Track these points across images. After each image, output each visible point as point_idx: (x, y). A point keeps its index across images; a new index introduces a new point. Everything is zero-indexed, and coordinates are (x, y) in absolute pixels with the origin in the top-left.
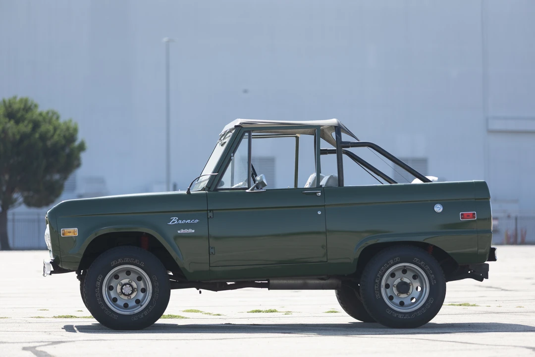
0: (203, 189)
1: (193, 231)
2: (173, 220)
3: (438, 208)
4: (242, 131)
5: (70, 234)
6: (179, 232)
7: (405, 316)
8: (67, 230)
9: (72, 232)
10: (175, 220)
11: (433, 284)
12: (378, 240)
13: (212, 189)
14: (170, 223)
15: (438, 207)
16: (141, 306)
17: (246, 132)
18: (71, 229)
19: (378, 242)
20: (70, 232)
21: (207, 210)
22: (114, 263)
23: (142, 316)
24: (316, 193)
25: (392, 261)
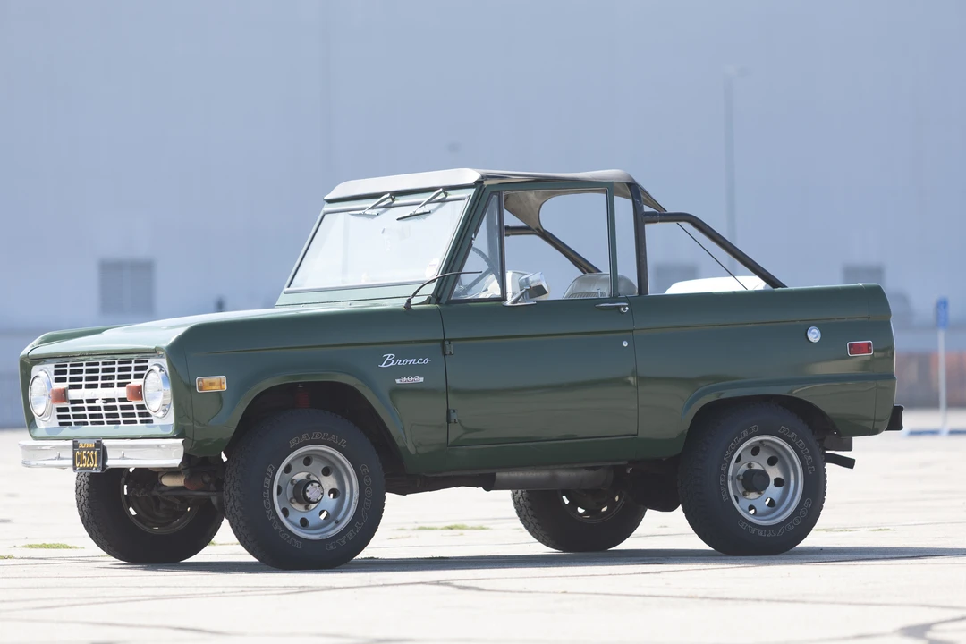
0: (429, 301)
1: (422, 380)
2: (387, 359)
3: (814, 335)
4: (488, 192)
5: (214, 387)
6: (398, 381)
7: (767, 533)
8: (207, 379)
9: (217, 383)
10: (389, 357)
11: (810, 472)
12: (721, 394)
13: (443, 300)
14: (383, 366)
15: (814, 333)
16: (338, 523)
17: (493, 193)
18: (215, 379)
19: (723, 397)
20: (211, 384)
21: (444, 341)
22: (294, 442)
23: (344, 542)
24: (619, 307)
25: (745, 433)
